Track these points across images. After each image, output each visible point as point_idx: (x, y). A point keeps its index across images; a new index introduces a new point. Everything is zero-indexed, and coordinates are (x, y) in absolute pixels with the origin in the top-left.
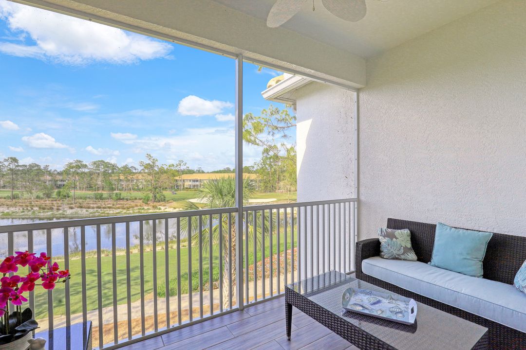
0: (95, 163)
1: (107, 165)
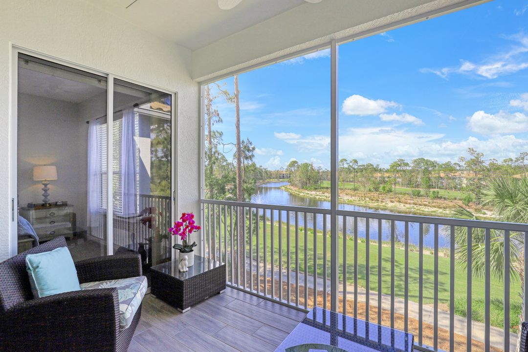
0: (415, 161)
1: (427, 162)
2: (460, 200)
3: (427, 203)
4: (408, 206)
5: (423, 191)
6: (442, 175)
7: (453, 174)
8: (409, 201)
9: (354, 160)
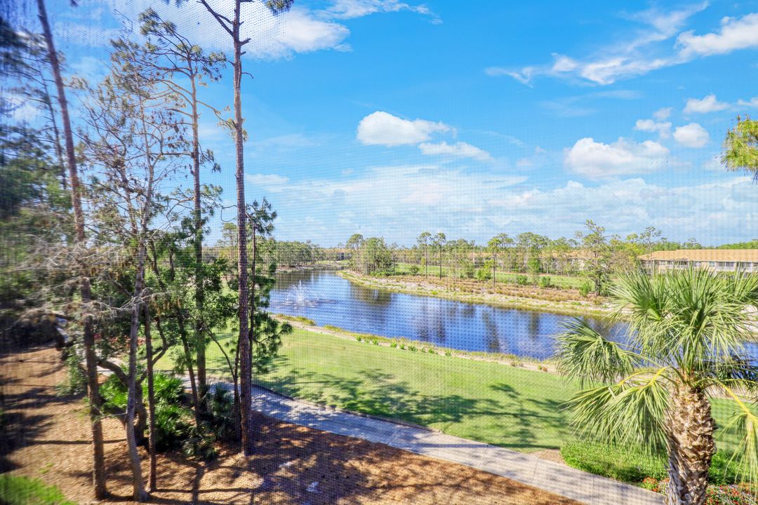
0: (521, 236)
2: (577, 289)
3: (535, 294)
4: (511, 298)
5: (530, 277)
6: (555, 255)
7: (567, 254)
8: (512, 292)
9: (440, 234)
